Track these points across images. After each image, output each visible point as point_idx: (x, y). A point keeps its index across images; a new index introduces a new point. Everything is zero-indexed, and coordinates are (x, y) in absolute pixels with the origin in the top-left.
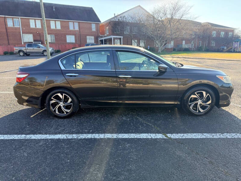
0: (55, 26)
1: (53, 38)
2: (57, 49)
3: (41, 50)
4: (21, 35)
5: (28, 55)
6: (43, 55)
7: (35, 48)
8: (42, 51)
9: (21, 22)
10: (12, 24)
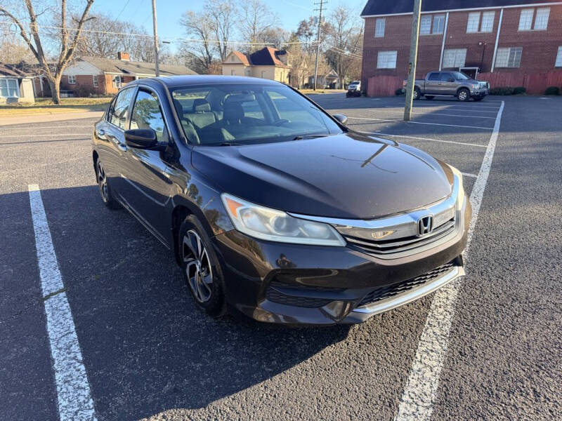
0: (530, 24)
1: (517, 56)
2: (517, 86)
3: (455, 87)
4: (441, 51)
5: (429, 99)
6: (456, 99)
7: (444, 83)
8: (455, 89)
9: (448, 22)
10: (429, 29)
